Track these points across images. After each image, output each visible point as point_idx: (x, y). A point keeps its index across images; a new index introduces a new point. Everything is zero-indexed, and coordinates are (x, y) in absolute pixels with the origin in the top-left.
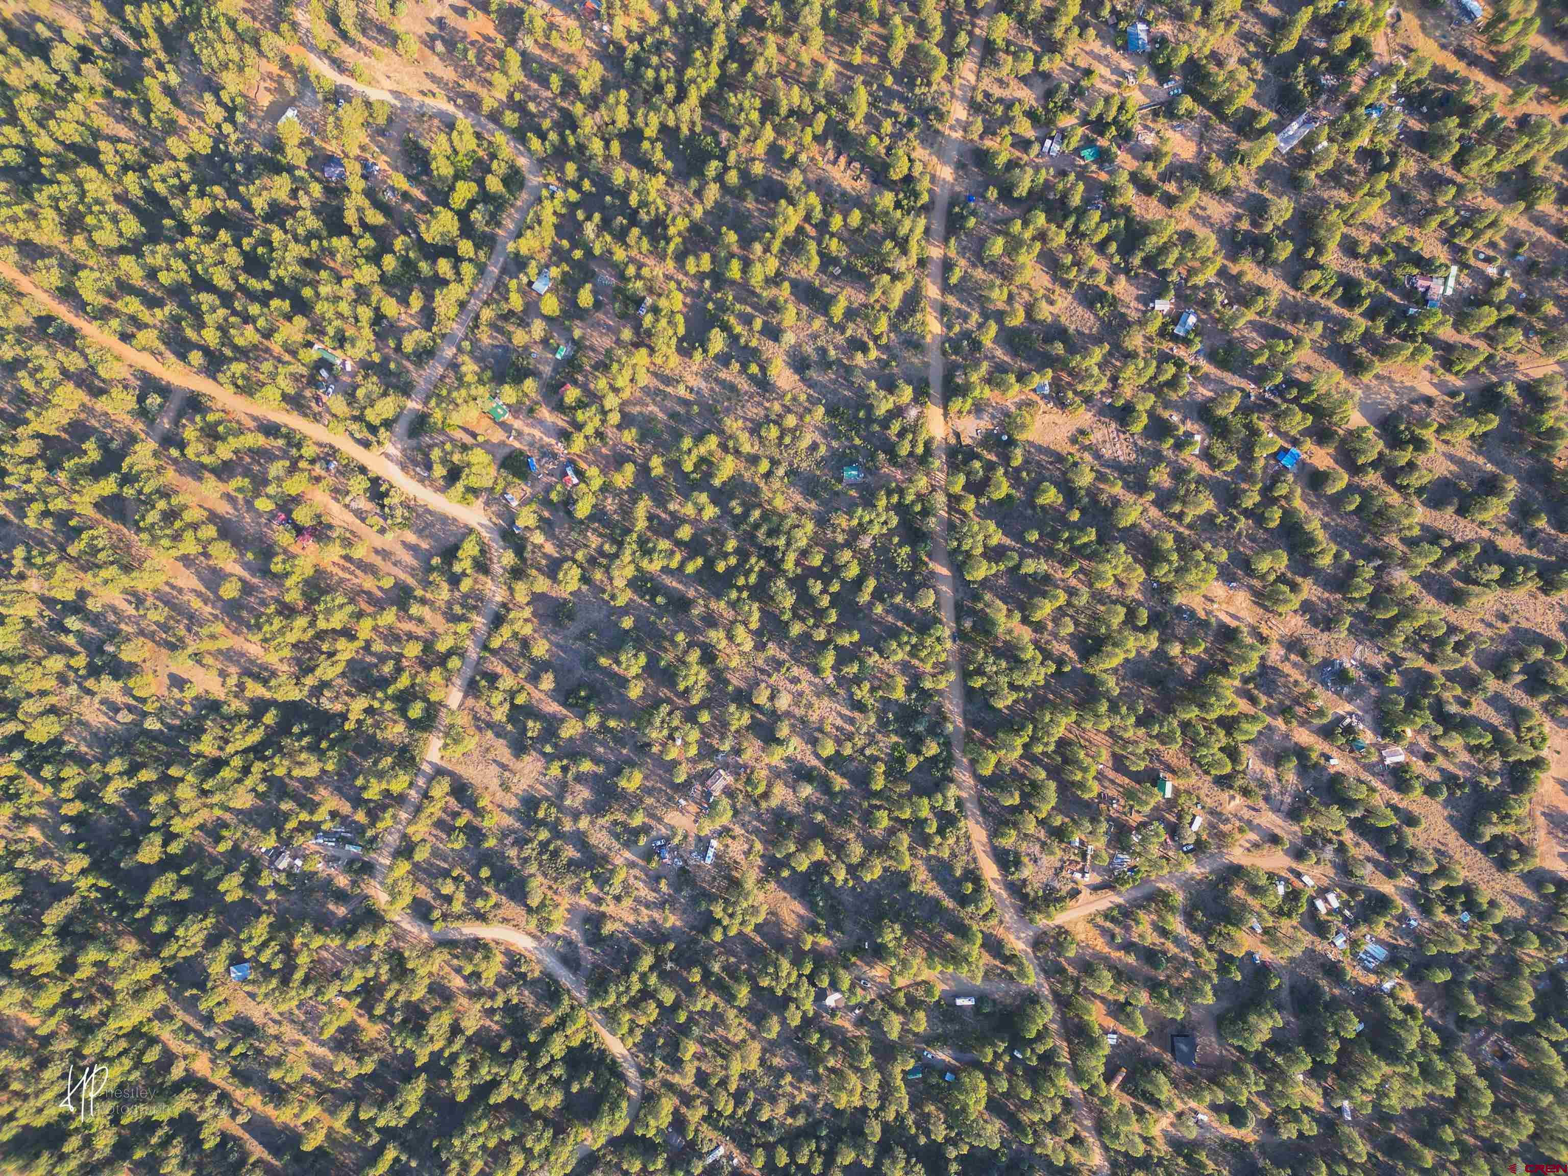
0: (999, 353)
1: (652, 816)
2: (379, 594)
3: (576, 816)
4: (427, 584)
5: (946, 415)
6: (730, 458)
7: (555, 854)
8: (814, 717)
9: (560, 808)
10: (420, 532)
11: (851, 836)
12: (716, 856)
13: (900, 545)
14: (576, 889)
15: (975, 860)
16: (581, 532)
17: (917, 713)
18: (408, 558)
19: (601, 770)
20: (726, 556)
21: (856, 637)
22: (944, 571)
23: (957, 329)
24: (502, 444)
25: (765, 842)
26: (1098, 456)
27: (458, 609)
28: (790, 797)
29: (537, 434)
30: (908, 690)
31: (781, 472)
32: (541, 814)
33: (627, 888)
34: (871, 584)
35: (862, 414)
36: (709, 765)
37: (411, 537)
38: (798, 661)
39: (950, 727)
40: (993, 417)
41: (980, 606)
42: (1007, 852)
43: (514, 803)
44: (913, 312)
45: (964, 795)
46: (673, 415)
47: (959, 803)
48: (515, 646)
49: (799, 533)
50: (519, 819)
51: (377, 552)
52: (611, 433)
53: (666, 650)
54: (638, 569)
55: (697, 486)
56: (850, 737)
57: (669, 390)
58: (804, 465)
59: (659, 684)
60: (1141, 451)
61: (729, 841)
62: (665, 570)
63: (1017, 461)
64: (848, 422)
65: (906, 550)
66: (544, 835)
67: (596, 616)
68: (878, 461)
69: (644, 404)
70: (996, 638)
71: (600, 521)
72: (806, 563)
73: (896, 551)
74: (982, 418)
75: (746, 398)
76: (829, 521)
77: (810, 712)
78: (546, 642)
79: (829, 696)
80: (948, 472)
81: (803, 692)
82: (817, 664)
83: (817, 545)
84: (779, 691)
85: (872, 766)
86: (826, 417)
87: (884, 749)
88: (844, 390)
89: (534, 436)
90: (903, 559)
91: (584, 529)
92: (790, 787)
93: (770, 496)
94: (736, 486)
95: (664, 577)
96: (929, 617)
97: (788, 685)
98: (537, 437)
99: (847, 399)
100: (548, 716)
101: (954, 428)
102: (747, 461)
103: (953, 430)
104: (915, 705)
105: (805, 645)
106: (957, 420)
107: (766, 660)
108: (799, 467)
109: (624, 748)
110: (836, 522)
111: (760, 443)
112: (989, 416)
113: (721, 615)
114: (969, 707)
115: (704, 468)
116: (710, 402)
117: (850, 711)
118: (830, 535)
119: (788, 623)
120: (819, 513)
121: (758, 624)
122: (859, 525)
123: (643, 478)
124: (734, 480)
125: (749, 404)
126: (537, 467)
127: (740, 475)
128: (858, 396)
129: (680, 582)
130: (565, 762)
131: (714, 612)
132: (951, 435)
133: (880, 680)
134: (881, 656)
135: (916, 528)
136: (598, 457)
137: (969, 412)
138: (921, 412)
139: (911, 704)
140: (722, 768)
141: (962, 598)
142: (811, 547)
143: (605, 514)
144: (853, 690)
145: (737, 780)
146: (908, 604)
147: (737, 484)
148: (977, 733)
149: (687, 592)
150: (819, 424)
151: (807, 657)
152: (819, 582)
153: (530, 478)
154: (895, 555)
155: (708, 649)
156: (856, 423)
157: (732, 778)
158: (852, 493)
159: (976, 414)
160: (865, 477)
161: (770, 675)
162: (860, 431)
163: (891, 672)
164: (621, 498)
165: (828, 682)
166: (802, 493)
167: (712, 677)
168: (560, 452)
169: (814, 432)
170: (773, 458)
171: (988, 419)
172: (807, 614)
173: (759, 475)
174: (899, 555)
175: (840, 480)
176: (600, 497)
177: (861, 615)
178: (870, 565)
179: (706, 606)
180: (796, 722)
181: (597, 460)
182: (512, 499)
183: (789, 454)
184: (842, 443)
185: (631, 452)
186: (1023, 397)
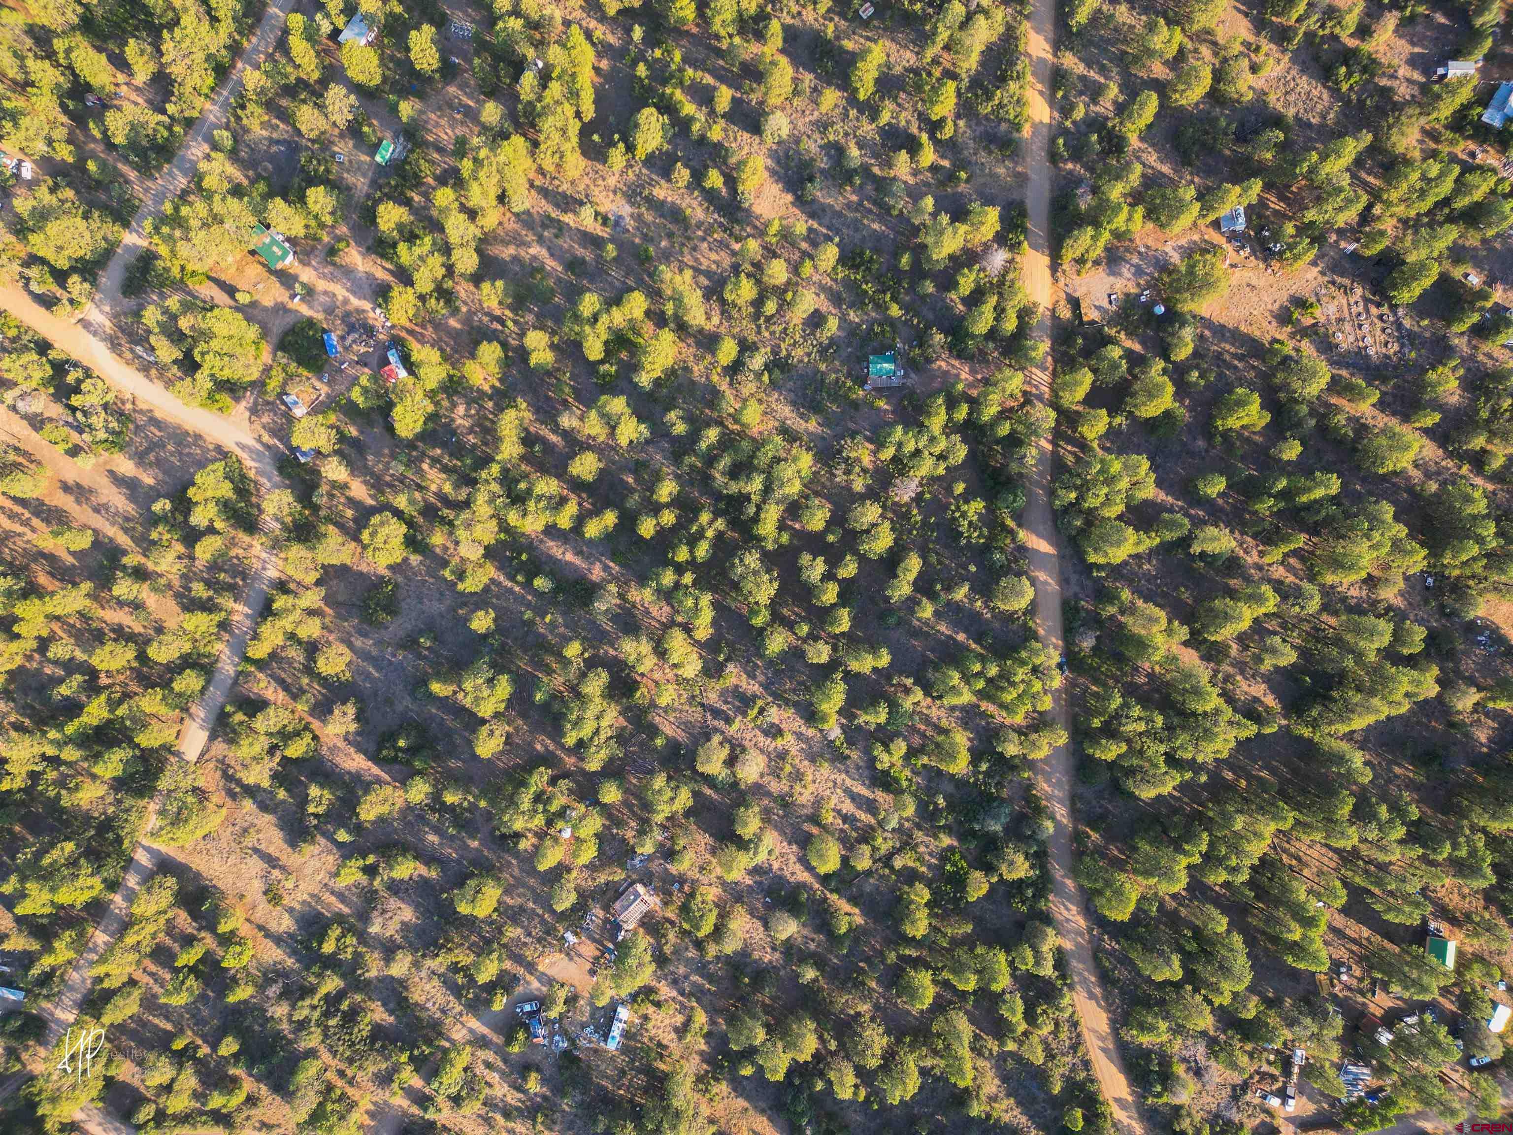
0: (1152, 158)
1: (519, 959)
2: (70, 560)
3: (389, 951)
4: (147, 546)
5: (1055, 267)
6: (667, 336)
7: (351, 1017)
8: (804, 796)
9: (363, 938)
10: (140, 458)
11: (864, 1008)
12: (627, 1035)
13: (967, 497)
14: (385, 1079)
15: (1087, 1064)
16: (410, 463)
17: (989, 799)
18: (119, 501)
19: (433, 874)
20: (656, 509)
21: (885, 659)
22: (1043, 546)
23: (1079, 113)
24: (281, 309)
25: (713, 1012)
26: (1326, 346)
27: (199, 590)
28: (758, 934)
29: (340, 291)
30: (976, 757)
31: (757, 362)
32: (328, 947)
33: (471, 1083)
34: (913, 564)
35: (905, 260)
36: (619, 875)
37: (126, 466)
38: (780, 698)
39: (1049, 827)
40: (1139, 272)
41: (1112, 610)
42: (1146, 1053)
43: (285, 924)
44: (1002, 80)
45: (1068, 945)
46: (574, 265)
47: (1061, 960)
48: (295, 654)
49: (787, 471)
50: (294, 953)
51: (66, 488)
52: (463, 289)
53: (550, 672)
54: (504, 526)
55: (610, 387)
56: (866, 836)
57: (568, 219)
58: (798, 353)
59: (537, 727)
60: (1407, 338)
61: (651, 1010)
62: (551, 530)
63: (1183, 353)
64: (878, 278)
65: (976, 507)
66: (332, 984)
67: (435, 607)
68: (930, 346)
69: (522, 244)
70: (1136, 669)
71: (444, 445)
72: (797, 526)
73: (958, 508)
74: (1119, 274)
75: (700, 233)
76: (840, 452)
77: (798, 788)
78: (346, 651)
79: (832, 761)
80: (1054, 370)
81: (787, 752)
82: (812, 704)
83: (817, 494)
84: (744, 750)
85: (906, 888)
86: (840, 268)
87: (927, 857)
88: (873, 221)
89: (334, 295)
90: (971, 523)
91: (416, 458)
92: (759, 918)
93: (737, 406)
94: (679, 388)
95: (551, 543)
96: (1015, 627)
97: (761, 738)
98: (340, 298)
99: (878, 237)
100: (347, 777)
101: (1069, 290)
102: (699, 344)
103: (1067, 294)
104: (985, 783)
105: (792, 669)
106: (1075, 277)
107: (723, 693)
108: (789, 355)
109: (474, 838)
110: (853, 455)
111: (722, 314)
112: (1133, 270)
113: (647, 612)
114: (1080, 790)
115: (624, 355)
116: (637, 240)
117: (868, 788)
118: (840, 478)
119: (762, 630)
120: (823, 438)
121: (711, 631)
122: (895, 459)
123: (520, 372)
124: (676, 377)
125: (705, 245)
126: (340, 349)
127: (687, 369)
128: (898, 232)
129: (579, 553)
130: (371, 859)
131: (634, 607)
132: (1063, 303)
133: (923, 736)
134: (927, 693)
135: (995, 468)
136: (442, 334)
137: (1097, 263)
138: (1011, 261)
139: (977, 780)
140: (641, 881)
141: (1076, 595)
142: (807, 497)
143: (454, 433)
144: (875, 753)
145: (666, 904)
146: (979, 603)
147: (680, 385)
148: (1094, 836)
149: (589, 570)
150: (827, 281)
151: (794, 691)
152: (820, 560)
153: (326, 367)
154: (957, 514)
155: (622, 670)
156: (892, 279)
157: (657, 900)
158: (882, 404)
159: (1109, 267)
160: (906, 376)
161: (729, 721)
162: (899, 293)
163: (944, 723)
164: (481, 406)
165: (832, 737)
166: (793, 403)
167: (627, 719)
168: (378, 325)
169: (818, 295)
170: (745, 339)
171: (1129, 276)
172: (797, 615)
173: (719, 370)
174: (964, 515)
175: (862, 381)
176: (445, 403)
177: (892, 621)
178: (910, 533)
179: (621, 596)
180: (772, 805)
181: (441, 340)
182: (296, 403)
183: (773, 333)
184: (866, 314)
185: (500, 327)
186: (1196, 237)
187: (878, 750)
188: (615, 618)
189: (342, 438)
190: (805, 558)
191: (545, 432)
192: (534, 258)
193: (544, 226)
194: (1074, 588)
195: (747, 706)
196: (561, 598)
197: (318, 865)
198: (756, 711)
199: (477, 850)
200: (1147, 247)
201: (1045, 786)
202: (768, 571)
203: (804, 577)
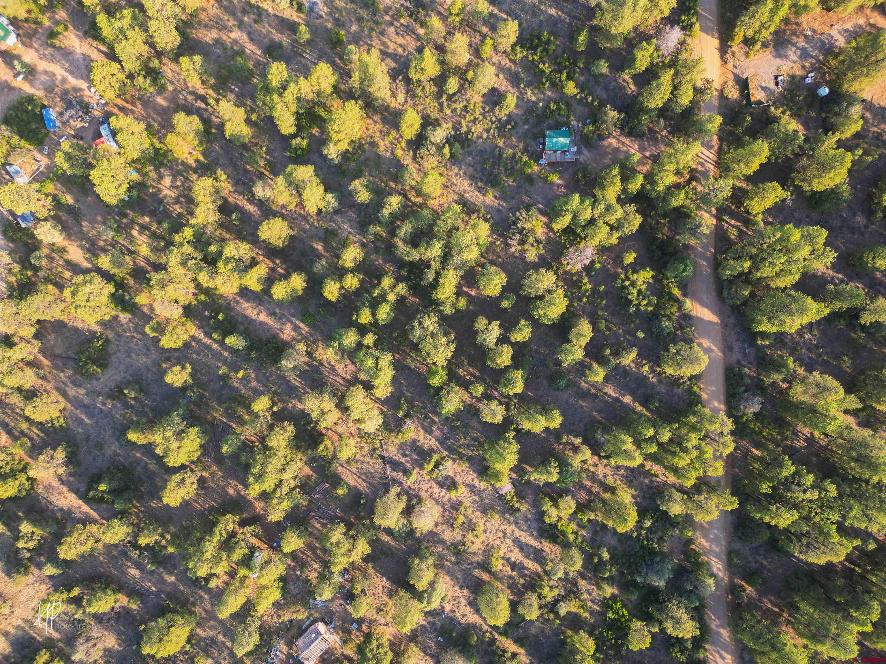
5: (724, 49)
6: (354, 110)
8: (476, 545)
16: (121, 229)
17: (650, 552)
19: (134, 605)
20: (341, 273)
21: (556, 420)
22: (708, 315)
24: (5, 86)
29: (59, 71)
31: (439, 135)
35: (581, 41)
36: (302, 614)
38: (455, 453)
39: (711, 584)
40: (804, 54)
41: (777, 377)
46: (271, 48)
49: (466, 237)
52: (168, 69)
55: (303, 160)
56: (533, 584)
58: (478, 129)
59: (231, 473)
62: (244, 292)
65: (644, 276)
68: (604, 122)
69: (223, 28)
70: (795, 434)
71: (152, 214)
72: (473, 293)
73: (627, 278)
74: (786, 57)
75: (387, 18)
76: (515, 223)
77: (470, 537)
78: (61, 399)
79: (503, 513)
80: (720, 148)
81: (460, 503)
82: (485, 459)
83: (492, 263)
84: (420, 500)
85: (569, 633)
86: (518, 49)
87: (590, 604)
88: (550, 6)
89: (54, 75)
90: (639, 292)
91: (127, 225)
92: (431, 656)
93: (419, 180)
94: (366, 162)
95: (246, 305)
96: (680, 391)
97: (436, 490)
98: (59, 78)
99: (554, 22)
100: (59, 514)
101: (737, 72)
102: (385, 120)
103: (735, 75)
104: (647, 538)
105: (466, 426)
106: (743, 59)
107: (402, 447)
108: (469, 131)
109: (171, 573)
110: (528, 226)
111: (407, 92)
112: (799, 52)
113: (333, 369)
114: (737, 546)
115: (315, 131)
116: (330, 26)
117: (536, 539)
118: (515, 248)
119: (439, 389)
120: (499, 211)
121: (390, 389)
122: (569, 231)
123: (221, 147)
124: (363, 151)
125: (392, 29)
126: (58, 124)
127: (373, 144)
128: (575, 17)
129: (272, 314)
130: (76, 592)
131: (321, 364)
132: (731, 83)
133: (589, 491)
134: (595, 452)
135: (663, 241)
136: (151, 111)
137: (765, 45)
138: (683, 43)
139: (640, 534)
140: (322, 620)
141: (738, 362)
142: (483, 266)
143: (161, 202)
144: (545, 508)
145: (345, 642)
146: (646, 368)
147: (367, 159)
148: (749, 589)
149: (281, 330)
150: (506, 62)
151: (468, 446)
152: (495, 324)
153: (47, 140)
154: (627, 283)
155: (309, 423)
156: (568, 59)
157: (337, 638)
158: (555, 178)
159: (777, 50)
160: (579, 152)
161: (406, 472)
162: (574, 72)
163: (610, 481)
164: (187, 179)
165: (503, 492)
166: (472, 178)
167: (313, 469)
168: (93, 102)
169: (497, 75)
170: (428, 116)
171: (795, 58)
172: (472, 375)
173: (403, 144)
174: (633, 284)
175: (537, 157)
176: (153, 175)
177: (563, 383)
178: (580, 300)
179: (309, 354)
180: (445, 552)
181: (149, 116)
182: (17, 172)
183: (454, 111)
184: (543, 93)
185: (203, 106)
186: (861, 21)
187: (547, 506)
188: (303, 375)
189: (58, 204)
190: (481, 323)
191: (243, 202)
192: (235, 42)
193: (244, 12)
194: (736, 356)
195: (425, 459)
196: (253, 356)
197: (32, 593)
198: (432, 465)
199: (173, 584)
200: (814, 31)
201: (703, 541)
202: (446, 334)
203: (479, 340)
